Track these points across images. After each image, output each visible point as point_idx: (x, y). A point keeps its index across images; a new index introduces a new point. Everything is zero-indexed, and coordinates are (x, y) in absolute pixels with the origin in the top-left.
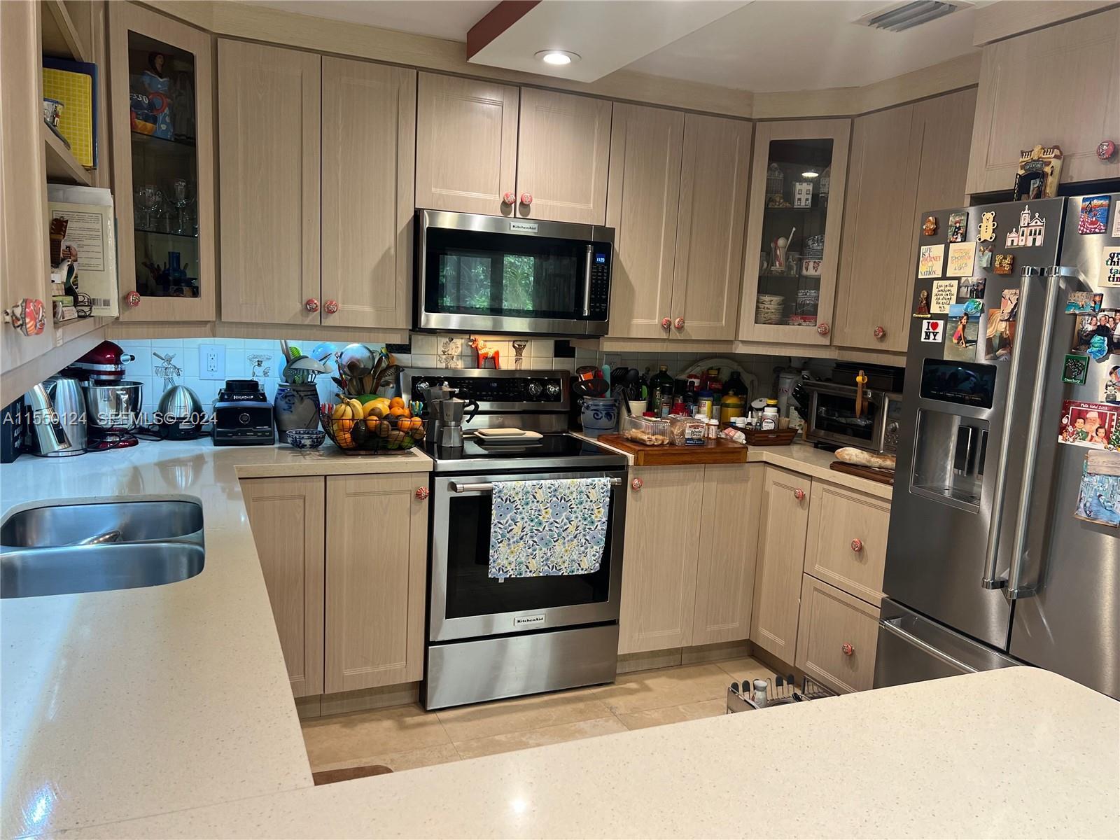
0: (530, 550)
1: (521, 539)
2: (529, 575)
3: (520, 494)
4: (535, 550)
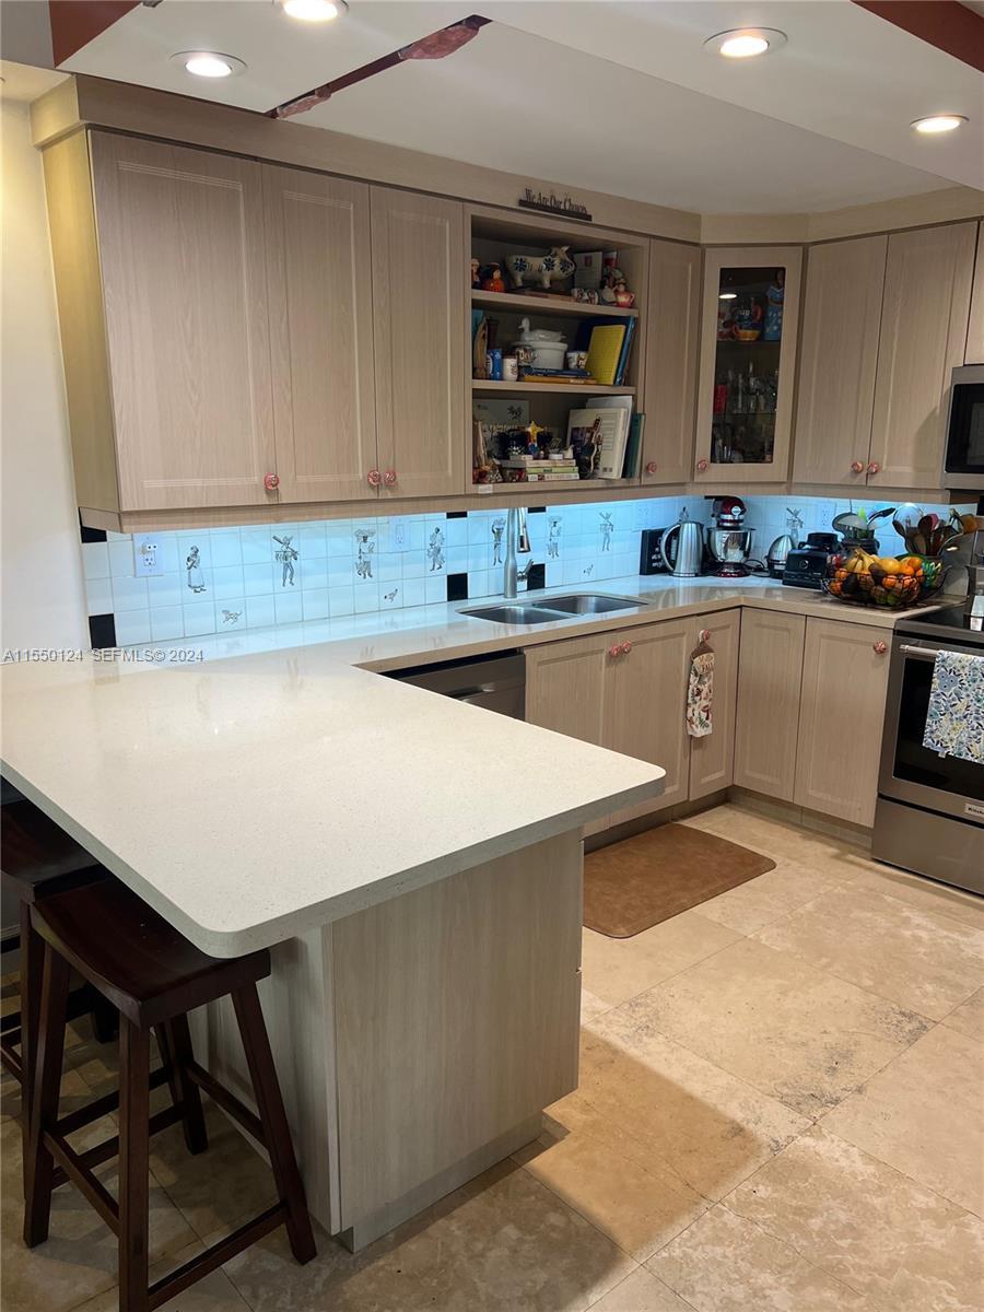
0: (974, 733)
1: (965, 717)
2: (970, 758)
3: (967, 670)
4: (980, 734)
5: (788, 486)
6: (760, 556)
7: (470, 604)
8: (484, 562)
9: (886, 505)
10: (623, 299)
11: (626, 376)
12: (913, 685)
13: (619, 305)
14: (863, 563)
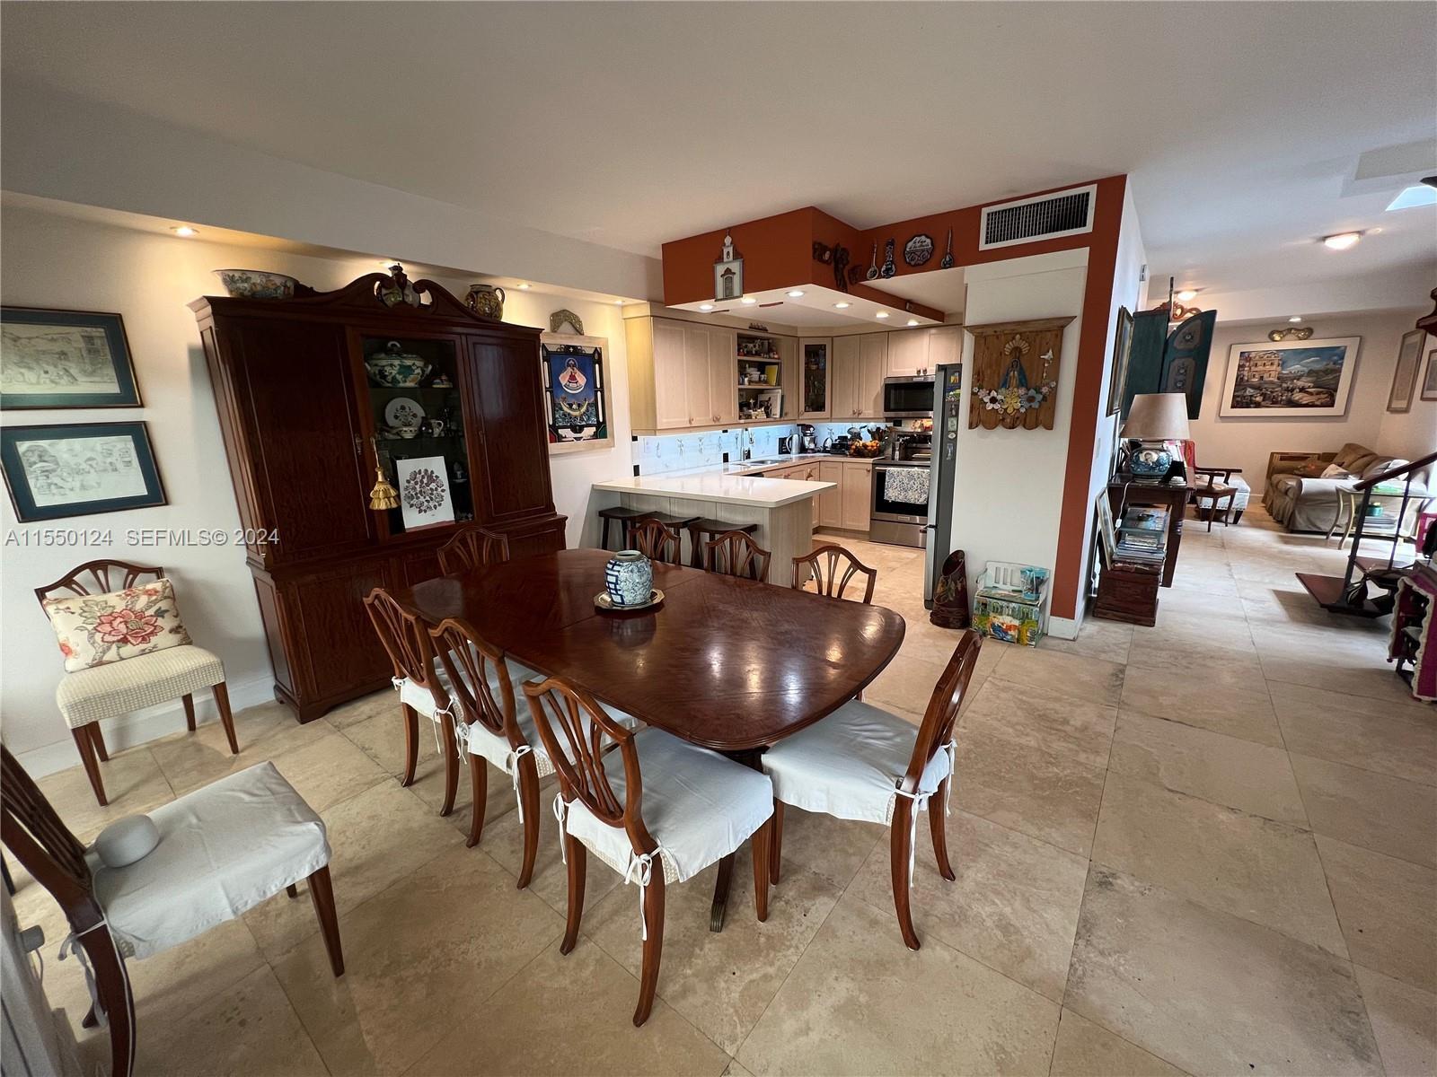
1: (897, 488)
2: (899, 501)
3: (895, 473)
4: (899, 493)
5: (831, 419)
6: (820, 444)
7: (751, 460)
8: (733, 448)
9: (864, 424)
10: (776, 356)
11: (779, 383)
12: (880, 481)
13: (774, 358)
14: (860, 444)
